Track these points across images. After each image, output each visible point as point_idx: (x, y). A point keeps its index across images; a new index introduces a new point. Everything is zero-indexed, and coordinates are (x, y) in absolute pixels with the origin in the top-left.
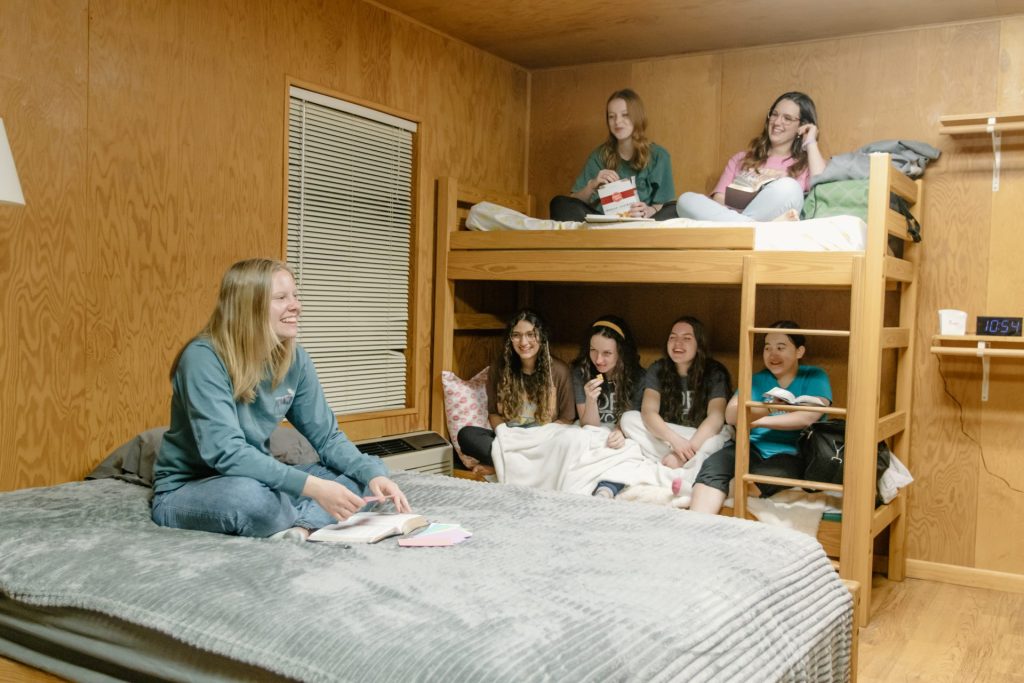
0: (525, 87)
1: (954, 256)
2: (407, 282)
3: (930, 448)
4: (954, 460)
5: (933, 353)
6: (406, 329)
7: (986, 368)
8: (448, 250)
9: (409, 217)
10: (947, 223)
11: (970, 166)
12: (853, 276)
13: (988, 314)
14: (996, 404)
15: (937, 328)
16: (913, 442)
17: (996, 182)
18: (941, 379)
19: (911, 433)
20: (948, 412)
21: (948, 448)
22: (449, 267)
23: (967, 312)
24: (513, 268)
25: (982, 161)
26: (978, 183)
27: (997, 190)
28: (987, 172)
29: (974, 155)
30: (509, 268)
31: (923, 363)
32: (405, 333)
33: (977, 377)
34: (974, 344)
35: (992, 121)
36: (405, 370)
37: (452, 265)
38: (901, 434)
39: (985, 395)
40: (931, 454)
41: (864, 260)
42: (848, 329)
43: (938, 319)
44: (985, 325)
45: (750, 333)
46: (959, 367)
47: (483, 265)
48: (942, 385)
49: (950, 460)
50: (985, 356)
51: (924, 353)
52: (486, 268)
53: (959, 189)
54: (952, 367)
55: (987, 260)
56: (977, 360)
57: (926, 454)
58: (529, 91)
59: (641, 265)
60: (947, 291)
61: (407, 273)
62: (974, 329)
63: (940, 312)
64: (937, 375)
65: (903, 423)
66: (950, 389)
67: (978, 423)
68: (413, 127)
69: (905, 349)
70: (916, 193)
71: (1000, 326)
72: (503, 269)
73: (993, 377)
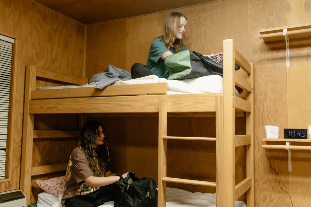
0: (84, 32)
1: (270, 99)
2: (7, 115)
3: (264, 195)
4: (277, 201)
5: (263, 148)
6: (6, 138)
7: (290, 155)
8: (30, 99)
9: (9, 84)
10: (266, 84)
11: (275, 57)
12: (216, 106)
13: (289, 127)
14: (295, 173)
15: (265, 135)
16: (256, 192)
17: (288, 63)
18: (268, 160)
19: (255, 188)
20: (272, 177)
21: (273, 195)
22: (30, 108)
23: (279, 127)
24: (56, 107)
25: (281, 54)
26: (279, 64)
27: (289, 67)
28: (284, 59)
29: (276, 51)
30: (55, 107)
31: (259, 152)
32: (6, 141)
33: (285, 159)
34: (284, 143)
35: (285, 31)
36: (5, 159)
37: (31, 107)
38: (249, 190)
39: (290, 168)
40: (265, 199)
41: (222, 98)
42: (214, 136)
43: (264, 130)
44: (288, 133)
45: (164, 139)
46: (276, 154)
47: (43, 106)
48: (268, 163)
49: (275, 202)
50: (290, 149)
51: (259, 148)
52: (45, 108)
53: (271, 68)
54: (272, 154)
55: (286, 101)
56: (285, 151)
57: (263, 198)
58: (86, 34)
59: (112, 104)
60: (268, 117)
61: (8, 111)
62: (283, 135)
63: (265, 127)
64: (266, 158)
65: (250, 183)
66: (272, 165)
67: (287, 182)
68: (12, 41)
69: (249, 145)
70: (250, 69)
71: (296, 134)
72: (52, 108)
73: (293, 159)
